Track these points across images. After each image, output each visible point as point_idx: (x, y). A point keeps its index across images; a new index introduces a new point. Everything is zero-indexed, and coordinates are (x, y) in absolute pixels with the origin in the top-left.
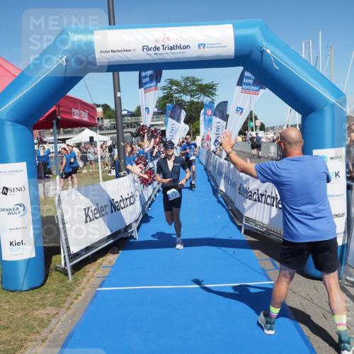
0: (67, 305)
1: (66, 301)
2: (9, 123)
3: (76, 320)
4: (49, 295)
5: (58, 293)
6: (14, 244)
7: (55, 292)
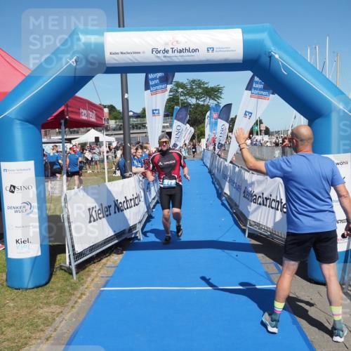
0: (71, 304)
1: (70, 300)
2: (18, 122)
3: (81, 318)
4: (53, 294)
5: (62, 292)
6: (20, 241)
7: (59, 291)
